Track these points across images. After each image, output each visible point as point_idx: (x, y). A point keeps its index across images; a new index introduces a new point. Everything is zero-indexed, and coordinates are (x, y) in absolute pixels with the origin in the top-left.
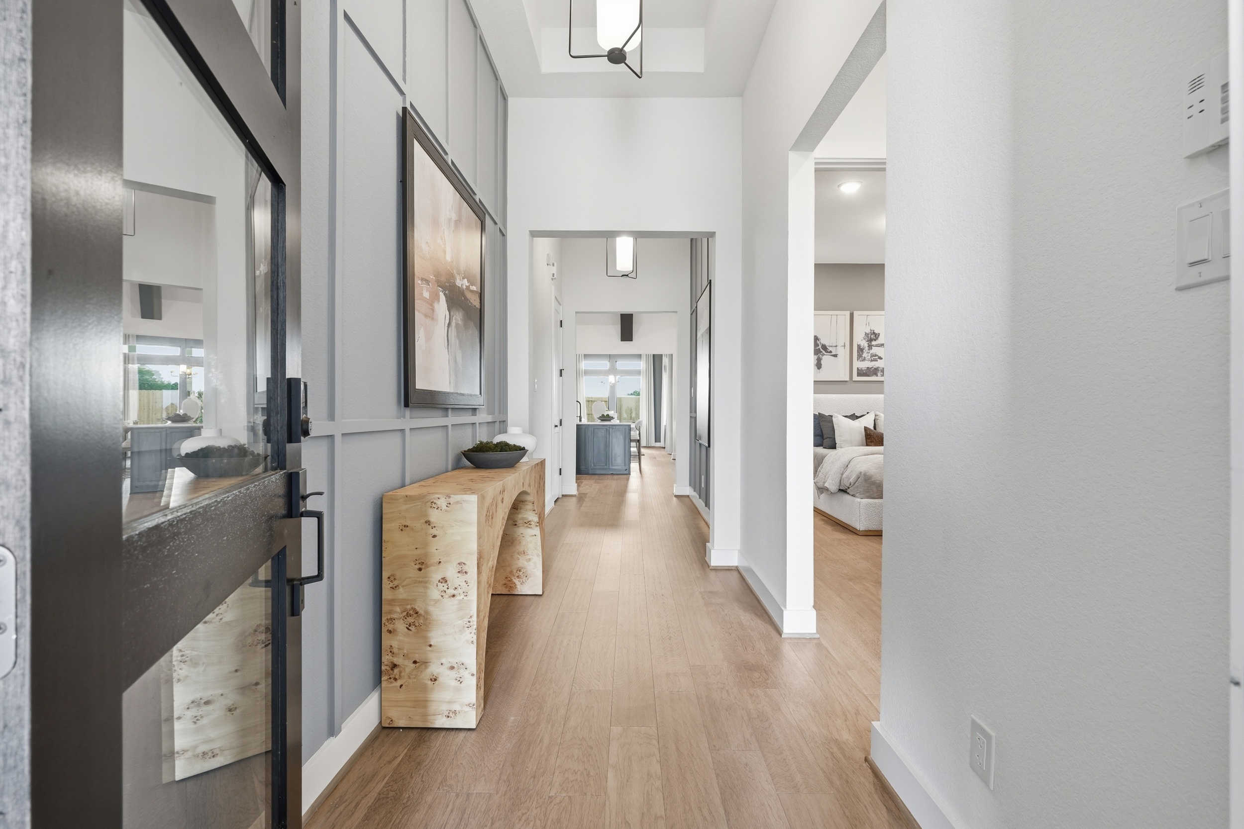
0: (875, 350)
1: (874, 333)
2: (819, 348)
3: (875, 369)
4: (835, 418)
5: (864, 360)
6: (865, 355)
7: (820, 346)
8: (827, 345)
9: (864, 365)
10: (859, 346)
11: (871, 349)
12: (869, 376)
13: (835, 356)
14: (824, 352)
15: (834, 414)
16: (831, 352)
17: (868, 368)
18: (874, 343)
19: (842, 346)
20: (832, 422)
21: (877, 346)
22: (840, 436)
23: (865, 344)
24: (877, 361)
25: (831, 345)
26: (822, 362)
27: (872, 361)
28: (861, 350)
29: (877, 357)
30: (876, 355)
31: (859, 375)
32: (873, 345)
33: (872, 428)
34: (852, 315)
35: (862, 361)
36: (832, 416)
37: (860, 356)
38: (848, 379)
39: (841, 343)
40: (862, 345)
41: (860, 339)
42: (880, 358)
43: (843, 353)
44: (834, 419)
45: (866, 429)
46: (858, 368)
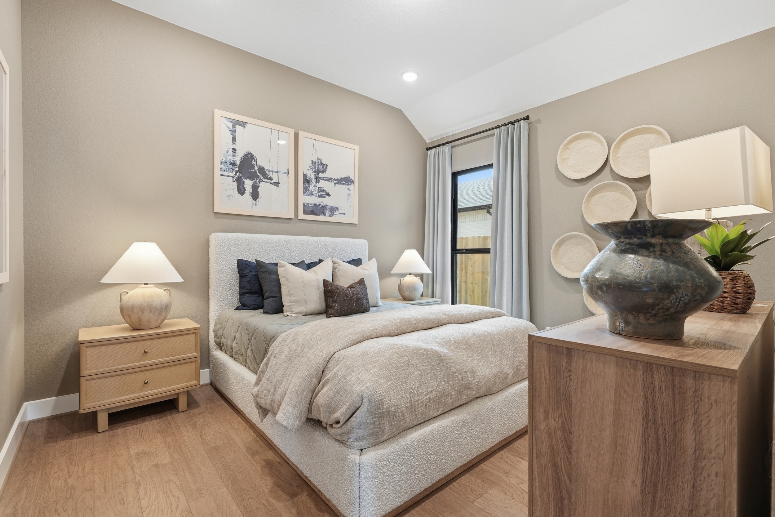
0: (323, 184)
1: (322, 164)
2: (255, 171)
3: (323, 207)
4: (281, 267)
5: (311, 194)
6: (311, 188)
7: (256, 168)
8: (266, 168)
9: (312, 200)
10: (305, 176)
11: (319, 182)
12: (316, 214)
13: (277, 184)
14: (262, 177)
15: (281, 262)
16: (271, 179)
17: (315, 204)
18: (321, 175)
19: (285, 173)
20: (277, 273)
21: (324, 179)
22: (290, 295)
23: (311, 175)
24: (325, 197)
25: (271, 169)
26: (260, 190)
27: (319, 196)
28: (307, 181)
29: (325, 193)
30: (324, 191)
31: (305, 212)
32: (320, 178)
33: (331, 281)
34: (297, 136)
35: (309, 195)
36: (276, 265)
37: (306, 189)
38: (292, 216)
39: (283, 169)
40: (308, 175)
41: (305, 168)
42: (328, 195)
43: (287, 183)
44: (280, 270)
45: (325, 281)
46: (304, 203)
